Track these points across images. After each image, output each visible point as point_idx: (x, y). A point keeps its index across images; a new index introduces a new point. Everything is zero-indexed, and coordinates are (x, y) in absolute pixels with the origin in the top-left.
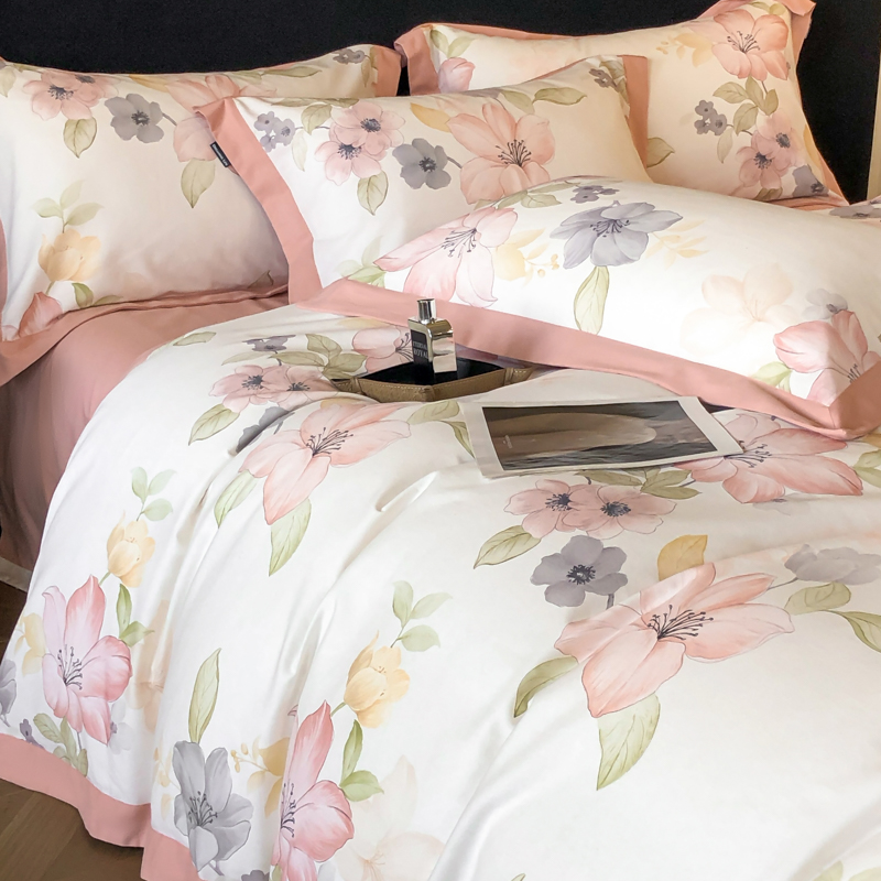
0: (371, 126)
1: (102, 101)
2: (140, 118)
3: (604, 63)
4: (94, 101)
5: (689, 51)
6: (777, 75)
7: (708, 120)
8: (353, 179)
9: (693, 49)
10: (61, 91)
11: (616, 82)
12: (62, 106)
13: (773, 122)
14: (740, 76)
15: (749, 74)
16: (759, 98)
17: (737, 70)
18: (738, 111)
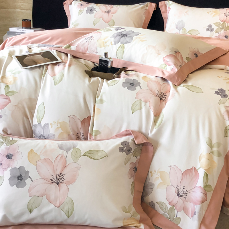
13: (226, 32)
14: (222, 21)
15: (224, 21)
16: (224, 26)
17: (222, 20)
18: (217, 28)
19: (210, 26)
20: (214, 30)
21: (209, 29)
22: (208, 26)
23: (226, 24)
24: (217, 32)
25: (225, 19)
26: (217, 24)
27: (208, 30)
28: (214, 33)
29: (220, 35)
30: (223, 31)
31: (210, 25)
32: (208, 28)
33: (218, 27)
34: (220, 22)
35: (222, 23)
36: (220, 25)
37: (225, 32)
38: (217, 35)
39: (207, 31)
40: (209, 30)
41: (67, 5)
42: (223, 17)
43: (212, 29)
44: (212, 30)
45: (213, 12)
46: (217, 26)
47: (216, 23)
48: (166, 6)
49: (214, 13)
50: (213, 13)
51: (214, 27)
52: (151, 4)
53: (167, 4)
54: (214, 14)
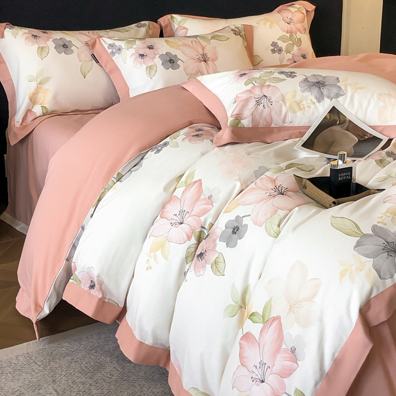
0: (151, 48)
1: (51, 40)
2: (65, 46)
3: (236, 28)
4: (48, 40)
5: (268, 24)
6: (301, 32)
8: (144, 66)
9: (269, 23)
10: (36, 36)
11: (241, 34)
12: (36, 41)
13: (300, 49)
14: (287, 33)
15: (290, 32)
16: (294, 41)
17: (286, 30)
18: (287, 46)
19: (274, 44)
20: (284, 49)
21: (276, 49)
22: (272, 45)
23: (295, 35)
24: (288, 52)
25: (289, 29)
26: (282, 38)
27: (273, 51)
28: (285, 53)
29: (293, 56)
30: (295, 48)
31: (273, 42)
32: (273, 48)
33: (287, 43)
34: (285, 34)
35: (288, 35)
36: (288, 39)
37: (298, 49)
38: (289, 56)
39: (273, 53)
40: (276, 52)
42: (285, 26)
43: (279, 48)
44: (280, 50)
46: (284, 42)
51: (281, 44)
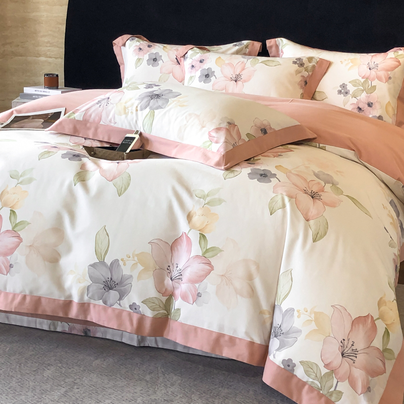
6: (381, 81)
7: (343, 90)
13: (369, 97)
14: (363, 78)
15: (367, 78)
16: (367, 87)
17: (363, 75)
18: (355, 90)
19: (343, 86)
20: (351, 93)
21: (343, 91)
22: (341, 86)
23: (370, 82)
24: (354, 96)
25: (367, 75)
26: (354, 83)
27: (340, 92)
28: (351, 97)
29: (359, 101)
30: (364, 95)
31: (344, 84)
32: (341, 89)
33: (356, 88)
34: (360, 78)
35: (362, 80)
36: (360, 84)
37: (366, 97)
38: (354, 101)
39: (338, 94)
40: (343, 93)
41: (119, 48)
42: (365, 71)
43: (346, 91)
44: (347, 93)
45: (350, 61)
46: (355, 86)
47: (353, 81)
48: (277, 47)
49: (352, 62)
50: (349, 63)
51: (351, 88)
52: (253, 44)
53: (279, 43)
54: (351, 64)
